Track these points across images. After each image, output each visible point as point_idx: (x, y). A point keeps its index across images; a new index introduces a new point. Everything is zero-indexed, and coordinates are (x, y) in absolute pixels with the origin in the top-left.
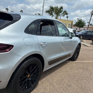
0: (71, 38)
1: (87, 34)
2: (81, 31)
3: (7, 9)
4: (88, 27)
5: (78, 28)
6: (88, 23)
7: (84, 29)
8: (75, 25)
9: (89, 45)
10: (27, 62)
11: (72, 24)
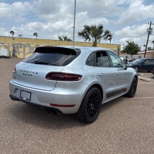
0: (126, 69)
1: (144, 64)
2: (135, 59)
3: (12, 32)
4: (145, 54)
5: (129, 56)
6: (144, 46)
7: (140, 57)
8: (123, 52)
9: (149, 80)
10: (91, 91)
11: (119, 49)
